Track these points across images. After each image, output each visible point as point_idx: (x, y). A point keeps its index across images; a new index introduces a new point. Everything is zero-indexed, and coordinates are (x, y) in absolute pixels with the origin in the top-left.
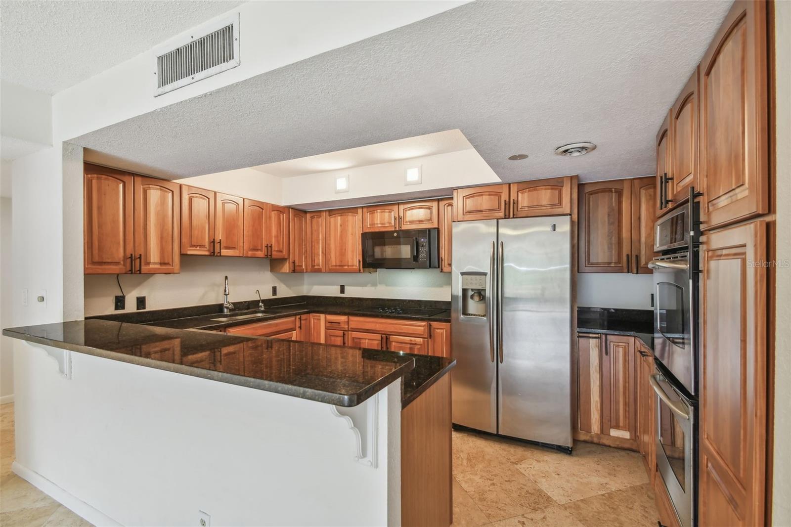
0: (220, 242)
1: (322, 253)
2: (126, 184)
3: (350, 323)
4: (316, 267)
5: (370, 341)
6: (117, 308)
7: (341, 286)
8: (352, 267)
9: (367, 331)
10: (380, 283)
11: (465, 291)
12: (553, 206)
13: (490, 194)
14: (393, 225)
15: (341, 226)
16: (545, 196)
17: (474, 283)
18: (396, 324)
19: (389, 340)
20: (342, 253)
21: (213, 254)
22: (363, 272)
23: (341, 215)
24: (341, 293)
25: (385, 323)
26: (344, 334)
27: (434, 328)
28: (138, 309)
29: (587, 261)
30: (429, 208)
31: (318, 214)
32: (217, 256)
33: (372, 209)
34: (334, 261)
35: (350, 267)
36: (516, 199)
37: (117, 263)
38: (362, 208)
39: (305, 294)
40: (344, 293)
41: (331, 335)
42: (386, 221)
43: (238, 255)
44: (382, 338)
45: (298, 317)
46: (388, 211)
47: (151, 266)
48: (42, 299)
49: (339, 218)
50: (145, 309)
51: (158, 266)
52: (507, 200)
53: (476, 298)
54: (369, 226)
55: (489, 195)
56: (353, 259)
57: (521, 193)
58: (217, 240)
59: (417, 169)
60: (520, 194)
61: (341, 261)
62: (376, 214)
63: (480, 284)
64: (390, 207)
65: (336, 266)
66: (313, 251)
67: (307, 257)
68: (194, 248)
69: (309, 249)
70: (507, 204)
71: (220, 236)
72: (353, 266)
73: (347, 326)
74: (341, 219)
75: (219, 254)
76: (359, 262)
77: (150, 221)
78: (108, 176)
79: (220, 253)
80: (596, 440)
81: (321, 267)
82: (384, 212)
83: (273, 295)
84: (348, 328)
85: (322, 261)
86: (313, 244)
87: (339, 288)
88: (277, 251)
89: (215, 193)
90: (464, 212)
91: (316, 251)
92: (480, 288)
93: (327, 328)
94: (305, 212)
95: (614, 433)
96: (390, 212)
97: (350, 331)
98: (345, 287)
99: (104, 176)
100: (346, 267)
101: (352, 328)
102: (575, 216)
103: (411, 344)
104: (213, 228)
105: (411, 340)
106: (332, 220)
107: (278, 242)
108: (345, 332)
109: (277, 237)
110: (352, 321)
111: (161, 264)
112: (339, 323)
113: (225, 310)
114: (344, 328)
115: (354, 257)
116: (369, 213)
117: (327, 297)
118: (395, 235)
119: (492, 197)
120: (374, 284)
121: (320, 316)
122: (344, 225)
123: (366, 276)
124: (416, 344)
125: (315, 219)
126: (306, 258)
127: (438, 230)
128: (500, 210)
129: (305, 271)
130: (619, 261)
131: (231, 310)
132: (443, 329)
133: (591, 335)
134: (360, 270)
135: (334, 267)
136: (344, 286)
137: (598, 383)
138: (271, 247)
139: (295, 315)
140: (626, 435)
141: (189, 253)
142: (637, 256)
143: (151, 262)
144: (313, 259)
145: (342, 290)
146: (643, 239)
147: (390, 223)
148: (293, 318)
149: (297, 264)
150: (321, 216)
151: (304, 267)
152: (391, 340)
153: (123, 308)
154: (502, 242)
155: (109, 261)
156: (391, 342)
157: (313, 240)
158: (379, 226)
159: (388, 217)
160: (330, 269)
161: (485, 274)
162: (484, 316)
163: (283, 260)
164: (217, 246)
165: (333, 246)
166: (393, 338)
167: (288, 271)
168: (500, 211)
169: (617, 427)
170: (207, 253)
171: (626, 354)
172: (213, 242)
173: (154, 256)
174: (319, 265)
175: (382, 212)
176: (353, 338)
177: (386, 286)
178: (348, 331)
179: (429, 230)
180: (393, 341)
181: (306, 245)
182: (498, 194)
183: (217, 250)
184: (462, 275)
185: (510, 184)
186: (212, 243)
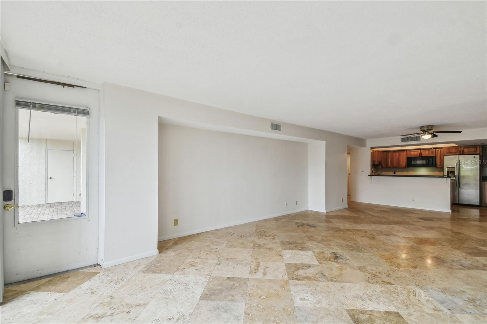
1: (391, 162)
4: (388, 167)
11: (448, 172)
12: (475, 152)
13: (455, 149)
14: (419, 155)
16: (472, 150)
17: (452, 170)
20: (399, 163)
34: (395, 165)
38: (406, 150)
46: (417, 151)
48: (363, 171)
53: (452, 173)
54: (409, 155)
60: (464, 149)
61: (398, 165)
62: (412, 152)
70: (460, 151)
72: (403, 166)
74: (398, 153)
76: (405, 165)
81: (390, 167)
85: (391, 165)
87: (393, 172)
90: (446, 153)
91: (388, 162)
94: (384, 151)
100: (401, 167)
102: (481, 154)
106: (395, 153)
115: (403, 163)
116: (409, 152)
118: (420, 157)
120: (408, 171)
122: (399, 156)
125: (387, 153)
127: (435, 156)
134: (406, 167)
135: (396, 167)
144: (387, 165)
145: (395, 173)
147: (417, 154)
150: (390, 153)
157: (387, 159)
158: (413, 155)
160: (394, 167)
161: (455, 168)
162: (455, 177)
163: (379, 165)
165: (395, 160)
167: (381, 168)
168: (458, 153)
175: (414, 152)
179: (433, 156)
182: (458, 149)
184: (447, 168)
185: (461, 146)
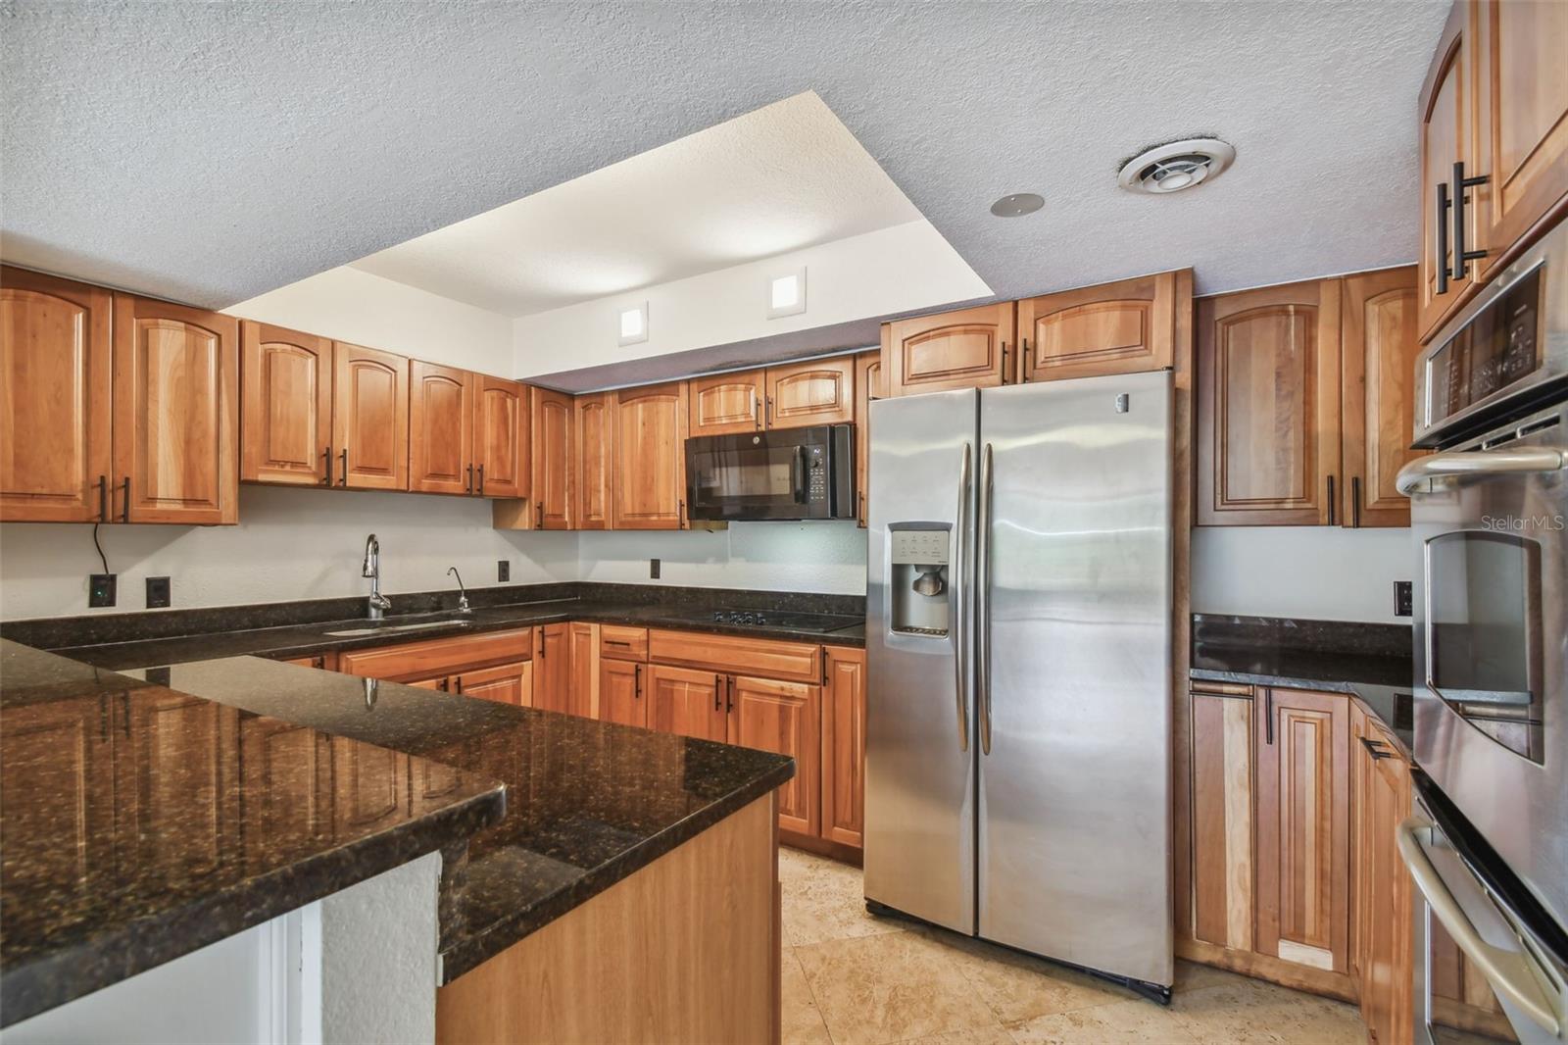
0: (344, 456)
1: (606, 486)
2: (93, 313)
3: (653, 644)
4: (593, 518)
5: (695, 689)
6: (94, 602)
7: (652, 560)
8: (666, 518)
9: (687, 664)
10: (733, 555)
11: (899, 571)
12: (1126, 350)
13: (968, 329)
14: (754, 419)
15: (644, 424)
16: (1105, 325)
17: (922, 551)
18: (749, 650)
19: (735, 687)
20: (647, 487)
21: (326, 484)
22: (691, 529)
23: (645, 401)
24: (652, 577)
25: (726, 647)
26: (638, 670)
27: (835, 661)
28: (148, 606)
29: (1219, 497)
30: (834, 376)
31: (598, 400)
32: (337, 488)
33: (707, 384)
34: (629, 503)
35: (662, 518)
36: (1030, 340)
37: (68, 497)
38: (688, 382)
39: (580, 579)
40: (658, 577)
41: (611, 672)
42: (739, 410)
43: (394, 487)
44: (718, 681)
45: (537, 629)
46: (743, 386)
47: (159, 506)
49: (640, 406)
50: (168, 605)
51: (179, 507)
52: (1010, 342)
53: (928, 588)
54: (702, 424)
55: (966, 332)
56: (668, 499)
57: (1043, 323)
58: (338, 450)
59: (795, 277)
60: (1041, 327)
61: (645, 505)
62: (717, 395)
63: (936, 554)
64: (746, 378)
65: (633, 515)
66: (588, 483)
67: (574, 495)
68: (277, 468)
69: (579, 477)
70: (1011, 352)
71: (345, 440)
72: (668, 514)
73: (646, 652)
74: (644, 410)
75: (341, 484)
76: (682, 505)
77: (157, 401)
78: (44, 293)
79: (344, 480)
80: (1238, 964)
81: (603, 518)
82: (735, 389)
83: (500, 581)
84: (648, 654)
85: (606, 507)
86: (588, 467)
87: (647, 565)
88: (498, 481)
89: (333, 343)
90: (906, 378)
91: (593, 483)
92: (935, 562)
93: (604, 656)
94: (571, 397)
95: (1289, 951)
96: (748, 390)
97: (652, 663)
98: (662, 564)
99: (32, 295)
100: (654, 518)
101: (654, 657)
102: (1185, 378)
103: (782, 697)
104: (328, 422)
105: (782, 689)
106: (626, 410)
107: (500, 460)
108: (641, 666)
109: (497, 448)
110: (656, 640)
111: (185, 501)
112: (628, 644)
113: (373, 612)
114: (639, 655)
115: (671, 494)
116: (702, 394)
117: (623, 586)
118: (756, 440)
119: (972, 337)
120: (721, 558)
121: (589, 629)
122: (649, 423)
123: (702, 539)
124: (792, 698)
125: (591, 411)
126: (572, 498)
127: (853, 426)
128: (992, 368)
129: (569, 527)
130: (1307, 494)
131: (386, 612)
132: (857, 663)
133: (1226, 689)
134: (682, 524)
135: (630, 519)
136: (658, 561)
137: (1245, 816)
138: (481, 470)
139: (531, 624)
140: (1324, 960)
141: (262, 477)
142: (1356, 482)
143: (159, 497)
144: (588, 501)
145: (655, 571)
146: (1373, 436)
147: (747, 415)
148: (524, 632)
149: (548, 509)
150: (603, 405)
151: (567, 519)
152: (738, 686)
153: (111, 603)
154: (989, 446)
155: (45, 491)
156: (739, 690)
157: (588, 458)
158: (724, 422)
159: (743, 401)
160: (622, 523)
161: (946, 528)
162: (945, 632)
163: (515, 502)
164: (337, 464)
165: (627, 472)
166: (742, 681)
167: (527, 528)
168: (993, 372)
169: (1298, 936)
170: (311, 480)
171: (1323, 741)
172: (326, 456)
173: (167, 482)
174: (599, 515)
175: (731, 390)
176: (658, 679)
177: (748, 561)
178: (648, 663)
179: (832, 429)
180: (742, 690)
181: (572, 469)
182: (988, 329)
183: (337, 474)
184: (892, 531)
185: (1016, 303)
186: (325, 459)
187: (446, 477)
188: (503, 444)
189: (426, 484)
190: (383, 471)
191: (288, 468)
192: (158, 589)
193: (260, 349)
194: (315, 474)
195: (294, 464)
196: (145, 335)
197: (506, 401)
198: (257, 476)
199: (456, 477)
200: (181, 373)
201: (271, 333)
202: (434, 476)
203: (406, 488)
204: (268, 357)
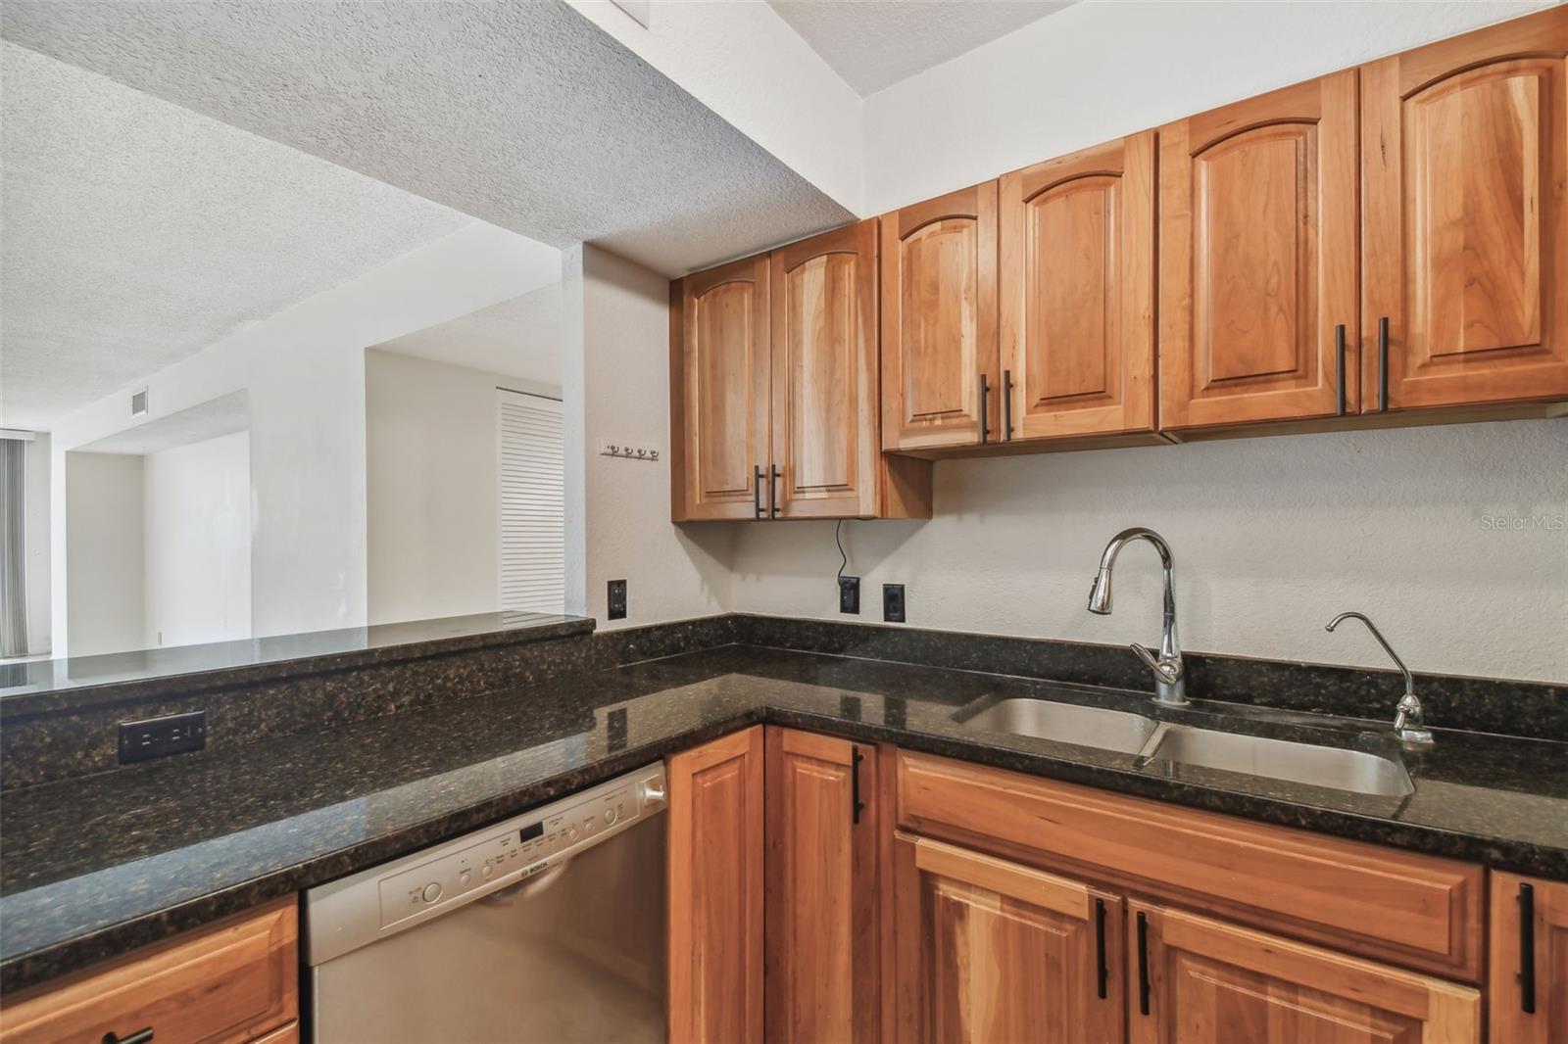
2: (758, 286)
6: (844, 606)
28: (886, 619)
43: (1121, 429)
47: (808, 496)
50: (903, 620)
51: (824, 495)
68: (924, 425)
77: (802, 366)
79: (1009, 432)
89: (998, 182)
99: (723, 287)
104: (992, 330)
107: (1485, 286)
111: (828, 488)
141: (910, 444)
143: (807, 483)
153: (855, 610)
155: (729, 487)
170: (971, 437)
172: (991, 390)
173: (812, 470)
186: (989, 394)
187: (1268, 378)
188: (1495, 231)
189: (1206, 410)
190: (1099, 396)
191: (938, 422)
192: (894, 599)
193: (901, 248)
194: (971, 426)
195: (946, 414)
196: (794, 288)
197: (1505, 92)
198: (898, 444)
199: (1300, 372)
200: (821, 322)
201: (914, 220)
202: (1227, 382)
203: (1152, 427)
204: (911, 257)
